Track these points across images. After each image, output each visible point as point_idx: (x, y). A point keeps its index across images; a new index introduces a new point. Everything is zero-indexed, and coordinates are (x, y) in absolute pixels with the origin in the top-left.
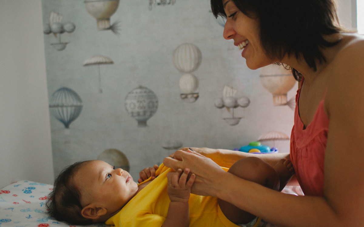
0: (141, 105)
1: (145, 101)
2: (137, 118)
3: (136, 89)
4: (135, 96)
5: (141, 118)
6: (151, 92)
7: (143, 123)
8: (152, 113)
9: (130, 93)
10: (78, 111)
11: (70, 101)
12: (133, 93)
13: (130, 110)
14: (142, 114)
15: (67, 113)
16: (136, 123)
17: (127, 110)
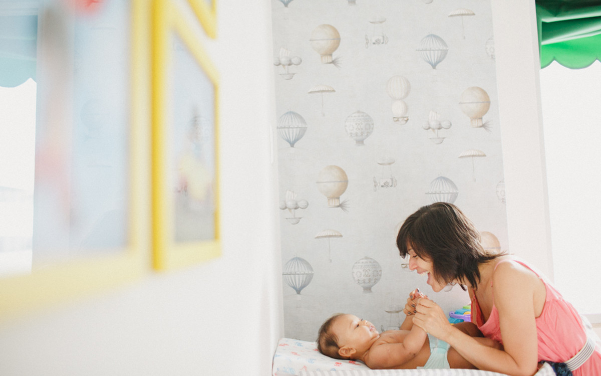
0: (367, 273)
1: (370, 270)
2: (363, 284)
3: (363, 259)
4: (362, 266)
5: (367, 285)
6: (375, 262)
7: (368, 289)
8: (376, 281)
9: (356, 263)
10: (309, 278)
11: (303, 269)
12: (359, 263)
13: (356, 278)
14: (367, 281)
15: (299, 281)
16: (362, 289)
17: (354, 278)
